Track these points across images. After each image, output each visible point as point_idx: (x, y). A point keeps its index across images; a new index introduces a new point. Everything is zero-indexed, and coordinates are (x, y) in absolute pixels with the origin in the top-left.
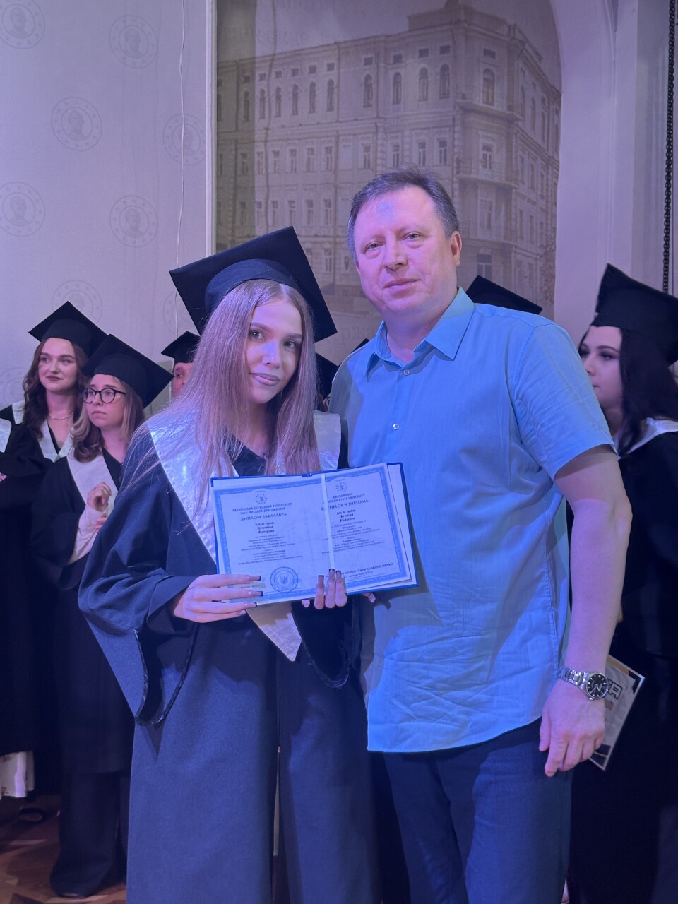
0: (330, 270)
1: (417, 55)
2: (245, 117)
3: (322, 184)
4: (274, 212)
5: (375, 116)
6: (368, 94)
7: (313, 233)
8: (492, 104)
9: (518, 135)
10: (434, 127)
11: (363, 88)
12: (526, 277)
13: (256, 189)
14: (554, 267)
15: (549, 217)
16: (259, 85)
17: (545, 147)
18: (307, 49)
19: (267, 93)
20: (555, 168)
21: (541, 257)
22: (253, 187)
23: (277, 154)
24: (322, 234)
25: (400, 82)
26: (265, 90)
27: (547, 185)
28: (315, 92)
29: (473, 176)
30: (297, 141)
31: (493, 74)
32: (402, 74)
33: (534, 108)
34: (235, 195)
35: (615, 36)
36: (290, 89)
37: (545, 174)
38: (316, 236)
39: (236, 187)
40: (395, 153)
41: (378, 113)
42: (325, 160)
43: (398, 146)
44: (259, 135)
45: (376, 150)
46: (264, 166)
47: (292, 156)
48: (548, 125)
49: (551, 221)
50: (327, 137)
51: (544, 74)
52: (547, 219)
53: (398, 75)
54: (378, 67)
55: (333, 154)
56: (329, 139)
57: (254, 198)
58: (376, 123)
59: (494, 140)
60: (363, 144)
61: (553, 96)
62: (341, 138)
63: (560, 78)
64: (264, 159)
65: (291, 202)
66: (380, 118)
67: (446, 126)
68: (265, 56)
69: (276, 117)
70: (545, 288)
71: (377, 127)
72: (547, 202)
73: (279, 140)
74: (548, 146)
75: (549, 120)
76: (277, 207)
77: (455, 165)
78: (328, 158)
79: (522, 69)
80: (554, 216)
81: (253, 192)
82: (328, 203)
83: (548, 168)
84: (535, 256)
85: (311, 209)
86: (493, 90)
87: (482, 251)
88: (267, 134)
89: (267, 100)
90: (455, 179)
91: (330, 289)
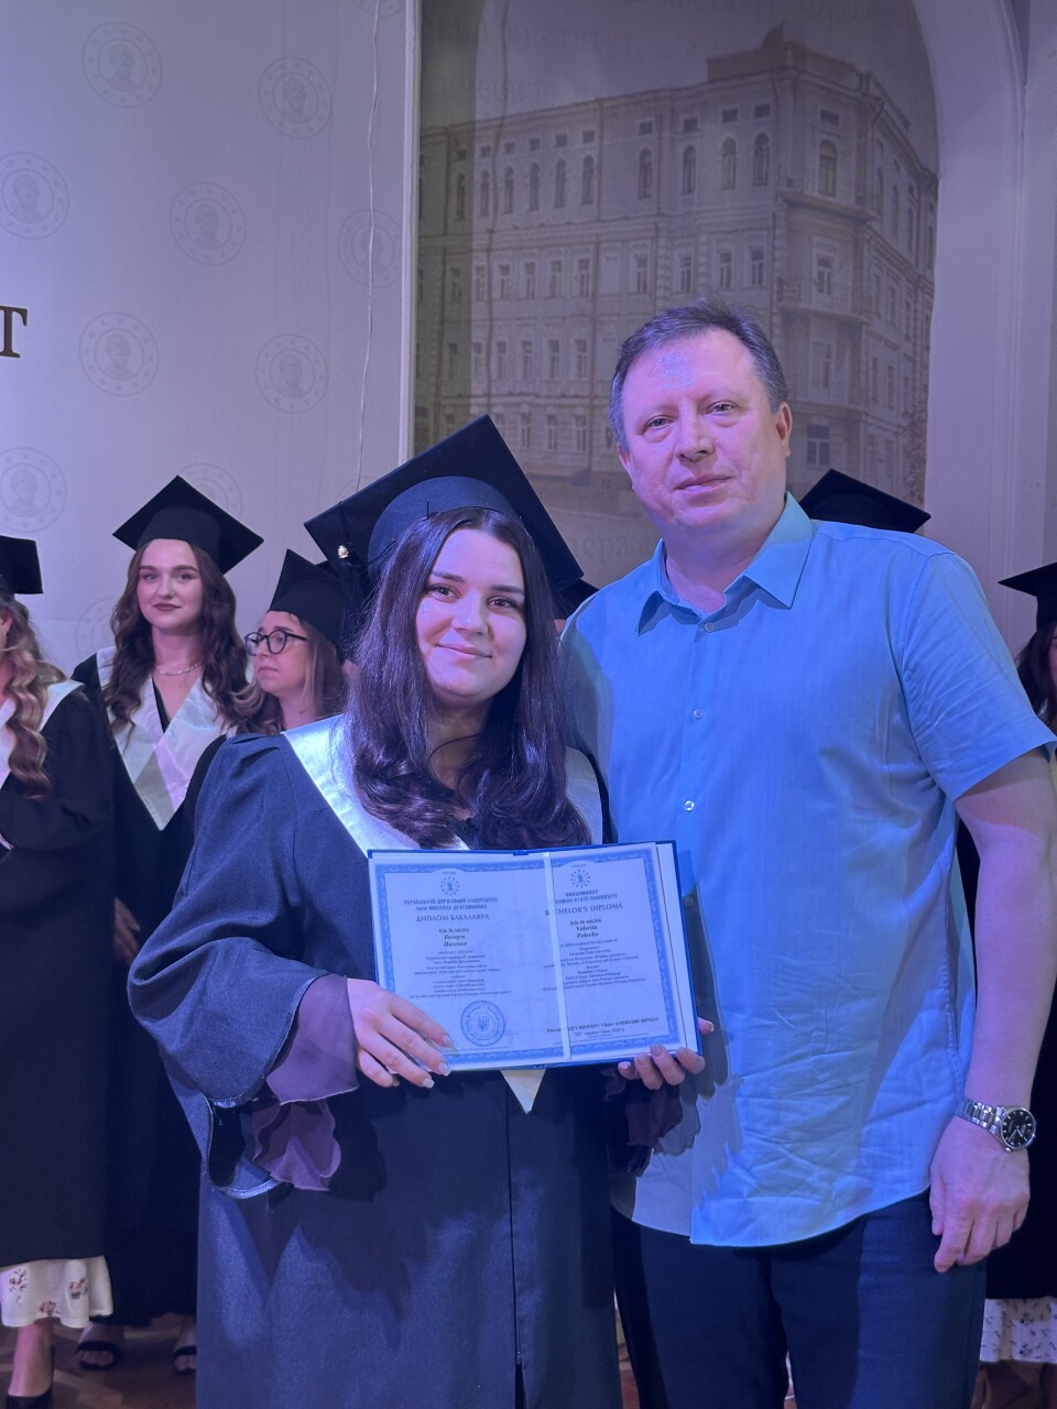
0: (584, 449)
1: (721, 118)
2: (458, 213)
3: (572, 316)
4: (500, 359)
5: (655, 212)
6: (645, 178)
7: (558, 391)
8: (833, 195)
9: (873, 242)
10: (743, 231)
11: (638, 169)
12: (881, 461)
13: (473, 323)
14: (925, 446)
15: (918, 367)
16: (480, 164)
17: (912, 261)
18: (552, 109)
19: (491, 176)
20: (928, 294)
21: (905, 430)
22: (469, 321)
23: (505, 269)
24: (572, 392)
25: (694, 160)
26: (490, 172)
27: (916, 319)
28: (564, 176)
29: (802, 305)
30: (535, 251)
31: (835, 150)
32: (697, 148)
33: (896, 202)
34: (442, 333)
35: (1023, 93)
36: (527, 170)
37: (912, 303)
38: (564, 396)
39: (442, 322)
40: (685, 269)
41: (659, 209)
42: (579, 277)
43: (689, 259)
44: (479, 241)
45: (656, 263)
46: (486, 287)
47: (528, 273)
48: (918, 226)
49: (921, 374)
50: (583, 244)
51: (912, 150)
52: (914, 371)
53: (690, 149)
54: (660, 138)
55: (591, 271)
56: (584, 247)
57: (470, 338)
58: (656, 224)
59: (835, 249)
60: (636, 256)
61: (926, 183)
62: (603, 246)
63: (937, 155)
64: (486, 276)
65: (525, 344)
66: (664, 215)
67: (761, 229)
68: (488, 121)
69: (506, 213)
70: (910, 479)
71: (657, 228)
72: (915, 345)
73: (510, 248)
74: (917, 258)
75: (918, 218)
76: (504, 352)
77: (776, 287)
78: (582, 276)
79: (879, 141)
80: (925, 367)
81: (469, 327)
82: (582, 346)
83: (917, 296)
84: (895, 429)
85: (556, 355)
86: (835, 172)
87: (815, 421)
88: (491, 239)
89: (491, 186)
90: (775, 310)
91: (583, 478)
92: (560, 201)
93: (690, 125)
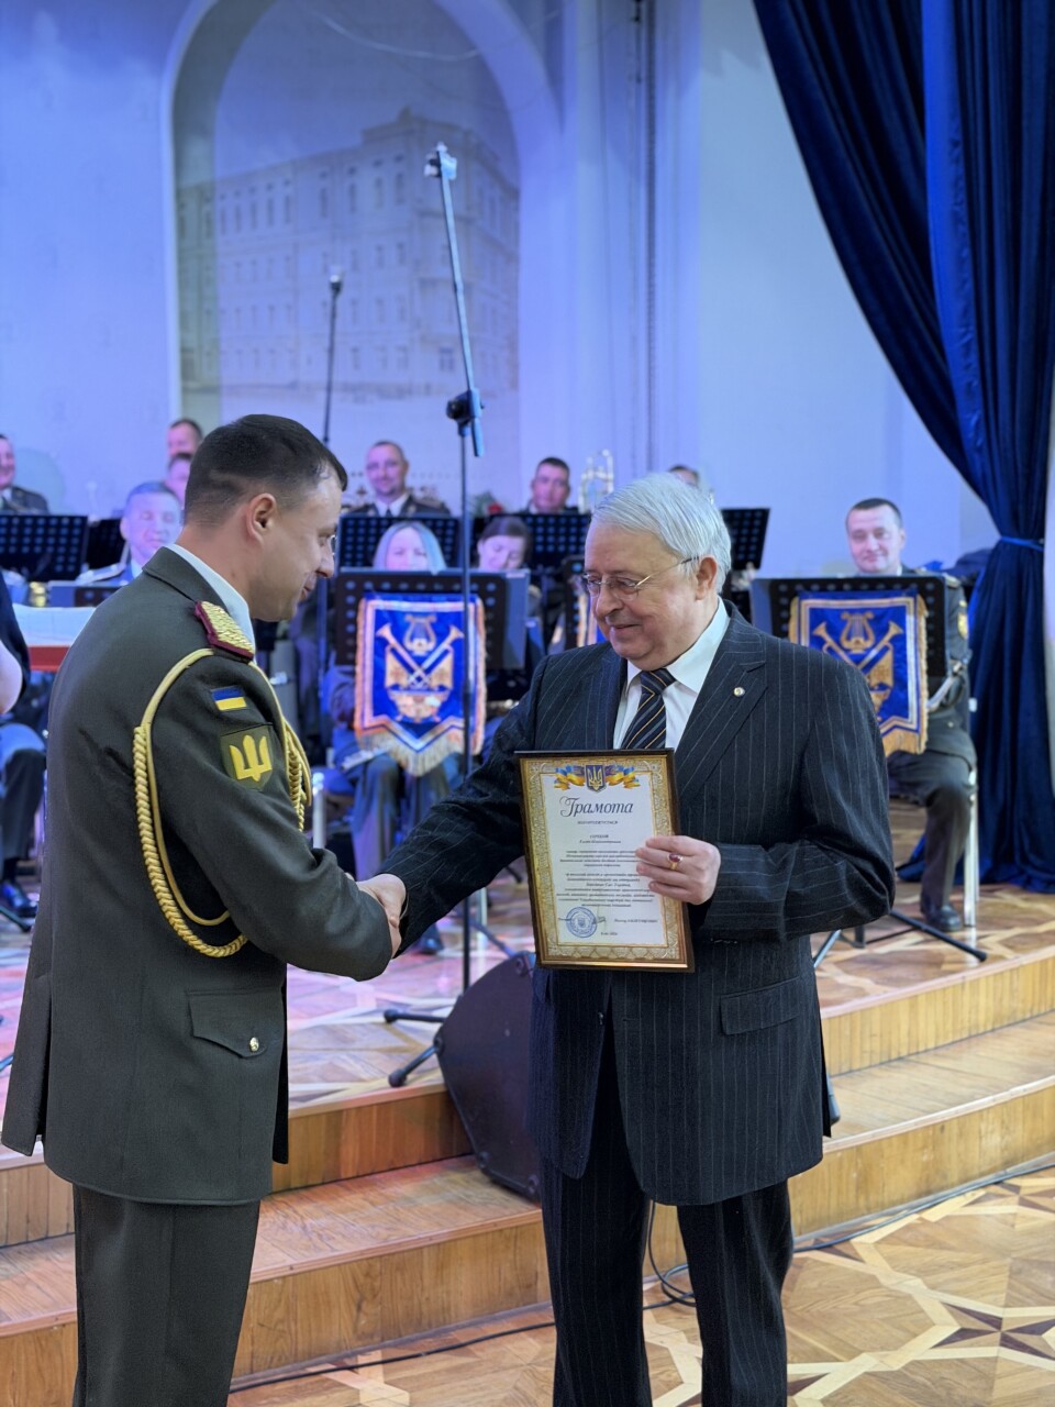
1: (372, 165)
2: (207, 235)
3: (281, 290)
4: (238, 317)
5: (332, 225)
6: (325, 205)
10: (391, 232)
11: (319, 199)
13: (220, 298)
15: (512, 308)
16: (220, 204)
17: (507, 244)
18: (263, 169)
20: (516, 262)
22: (217, 296)
25: (356, 192)
26: (226, 209)
28: (272, 207)
29: (432, 275)
32: (357, 185)
33: (493, 206)
34: (200, 304)
36: (249, 206)
37: (505, 269)
39: (200, 298)
40: (353, 257)
41: (335, 223)
42: (285, 266)
43: (356, 251)
44: (221, 249)
45: (335, 255)
47: (253, 266)
49: (514, 312)
51: (501, 174)
52: (509, 311)
53: (353, 185)
54: (333, 180)
55: (292, 263)
56: (288, 248)
57: (218, 306)
58: (333, 231)
60: (321, 251)
62: (299, 248)
65: (253, 308)
66: (338, 226)
67: (403, 230)
68: (223, 178)
69: (237, 232)
71: (334, 234)
75: (508, 217)
76: (240, 313)
77: (413, 265)
81: (217, 300)
82: (289, 307)
85: (273, 313)
87: (443, 344)
88: (228, 248)
89: (227, 217)
90: (414, 279)
91: (293, 386)
92: (271, 222)
93: (352, 171)
